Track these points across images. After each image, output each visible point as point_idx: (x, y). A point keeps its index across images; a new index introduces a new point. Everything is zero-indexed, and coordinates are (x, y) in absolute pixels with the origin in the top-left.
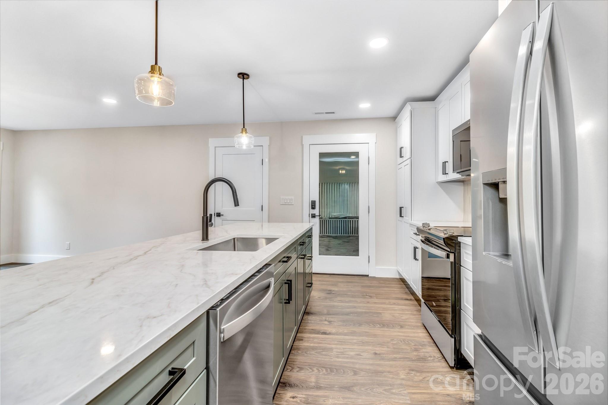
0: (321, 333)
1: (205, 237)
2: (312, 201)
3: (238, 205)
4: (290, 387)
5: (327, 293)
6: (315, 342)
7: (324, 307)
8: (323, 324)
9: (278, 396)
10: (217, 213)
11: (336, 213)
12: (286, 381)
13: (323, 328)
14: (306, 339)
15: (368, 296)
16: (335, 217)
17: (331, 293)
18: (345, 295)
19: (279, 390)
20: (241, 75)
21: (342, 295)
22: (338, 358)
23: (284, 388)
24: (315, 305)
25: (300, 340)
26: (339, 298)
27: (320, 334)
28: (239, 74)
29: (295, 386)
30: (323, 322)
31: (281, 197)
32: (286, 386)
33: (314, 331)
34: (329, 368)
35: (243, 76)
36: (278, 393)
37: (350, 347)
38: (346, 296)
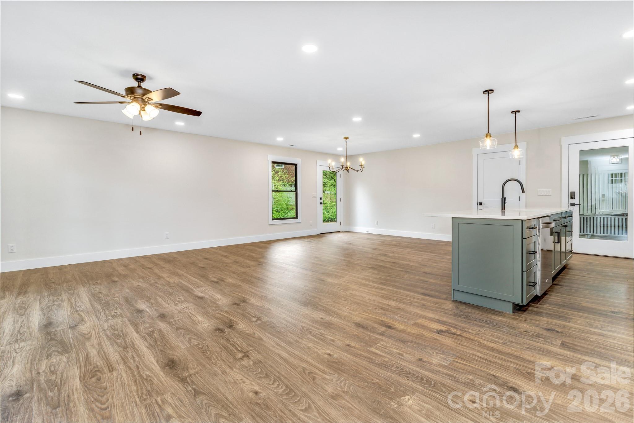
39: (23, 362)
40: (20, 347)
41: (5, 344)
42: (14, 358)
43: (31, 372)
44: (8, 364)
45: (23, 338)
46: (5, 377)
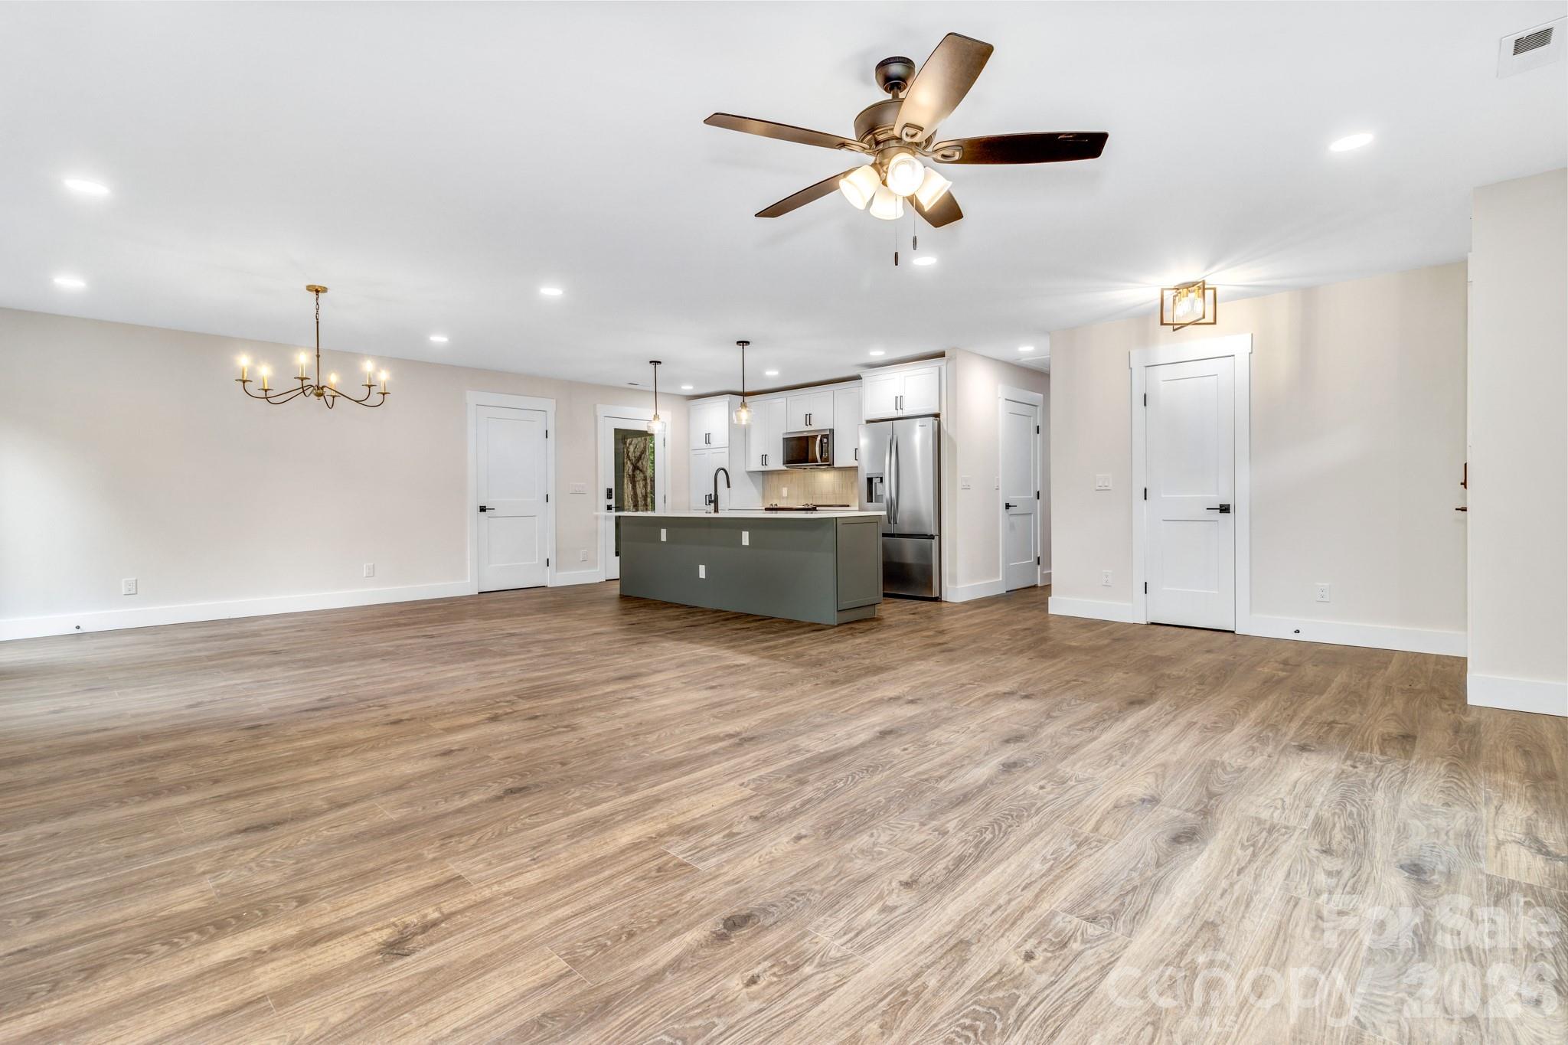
39: (1280, 779)
40: (1272, 809)
41: (1297, 834)
42: (1290, 793)
43: (1277, 762)
44: (1303, 787)
45: (1256, 829)
46: (1312, 771)
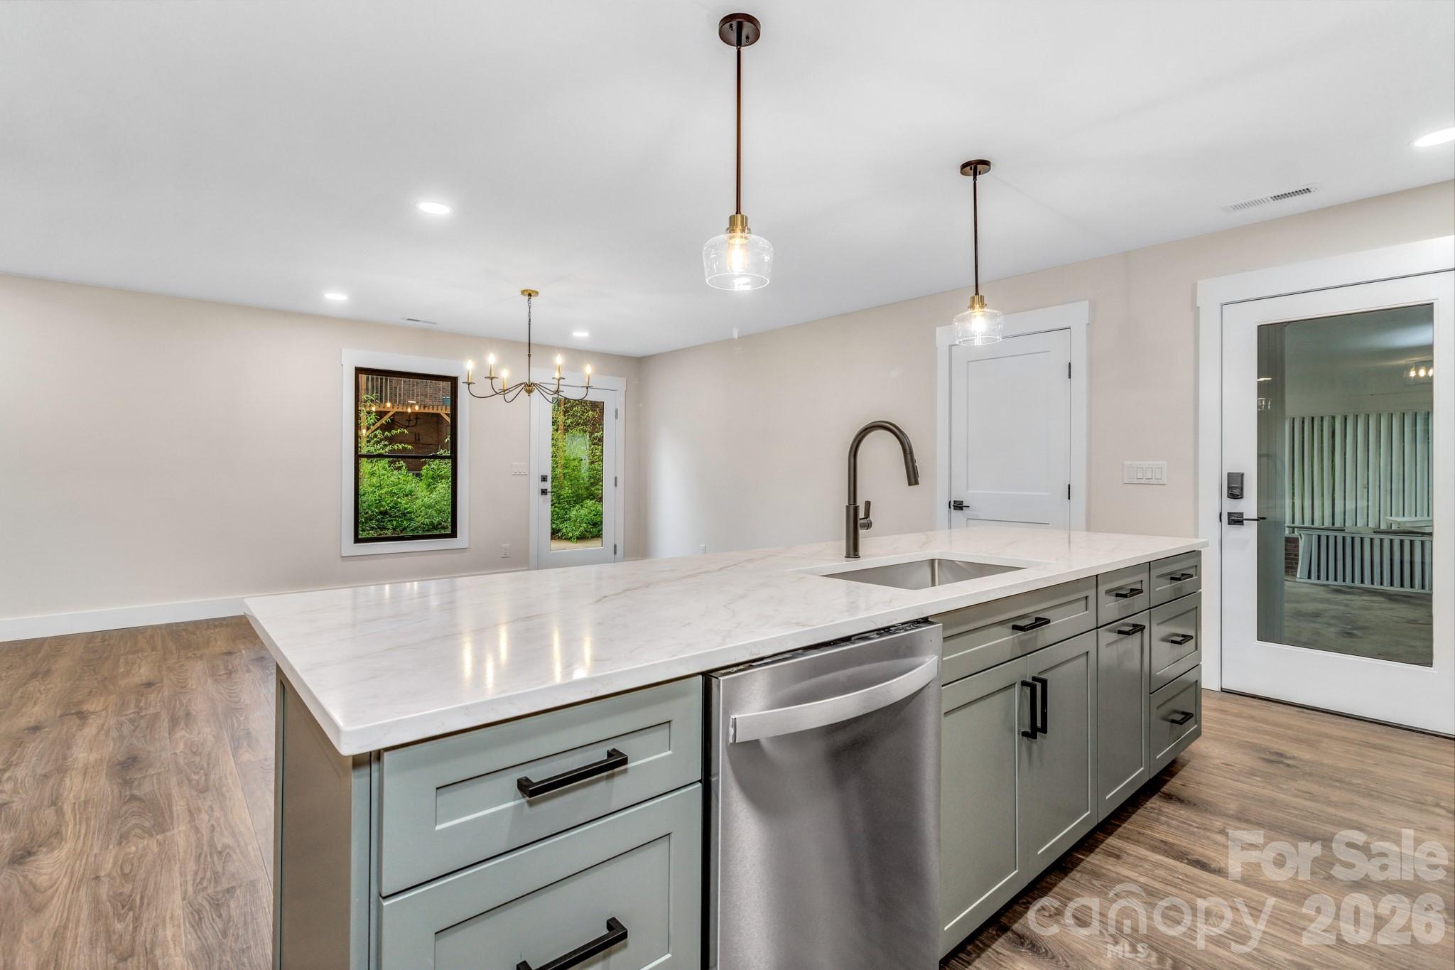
0: (1187, 859)
1: (853, 550)
2: (1229, 474)
3: (917, 483)
4: (1033, 952)
5: (1264, 760)
6: (1158, 877)
7: (1233, 794)
8: (1208, 838)
9: (993, 957)
10: (954, 501)
11: (1410, 516)
12: (1028, 933)
13: (1201, 849)
14: (1131, 860)
15: (1443, 808)
16: (1402, 529)
17: (1282, 762)
18: (1337, 781)
19: (999, 944)
20: (969, 168)
21: (1323, 777)
22: (1217, 945)
23: (1014, 946)
24: (1204, 781)
25: (1110, 856)
26: (1304, 785)
27: (1186, 861)
28: (964, 166)
29: (1047, 955)
30: (1208, 834)
31: (1126, 463)
32: (1022, 944)
33: (1166, 848)
34: (1173, 959)
35: (975, 167)
36: (994, 950)
37: (1280, 935)
38: (1338, 784)
